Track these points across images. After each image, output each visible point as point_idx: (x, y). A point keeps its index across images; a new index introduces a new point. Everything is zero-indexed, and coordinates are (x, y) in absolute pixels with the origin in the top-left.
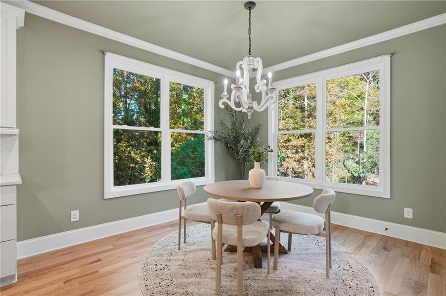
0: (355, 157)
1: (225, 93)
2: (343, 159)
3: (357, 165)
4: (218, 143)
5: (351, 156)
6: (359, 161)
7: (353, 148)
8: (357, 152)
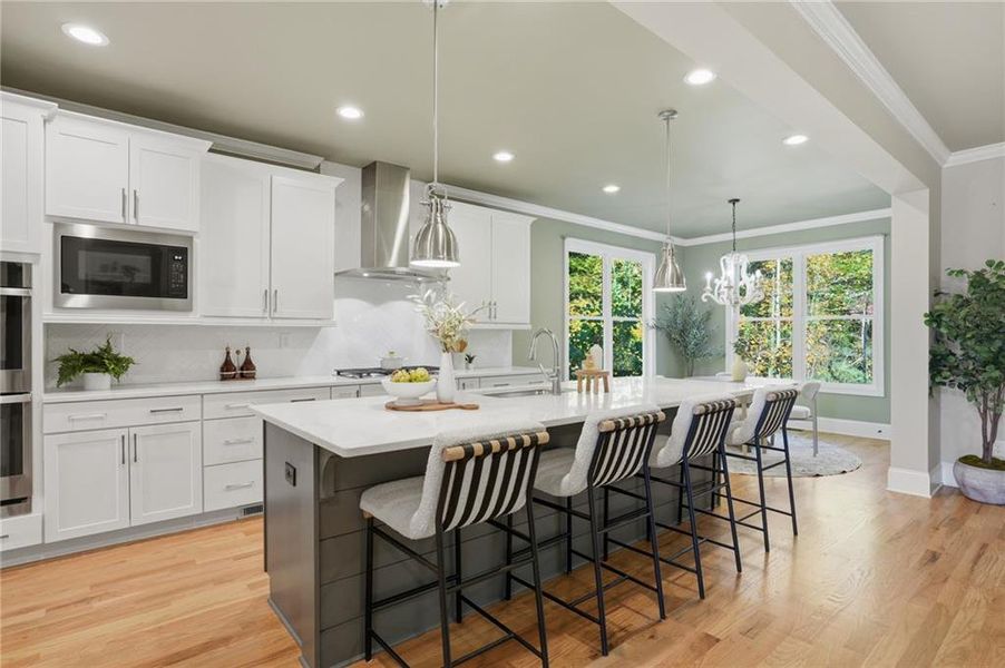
0: (855, 354)
1: (708, 287)
2: (828, 358)
3: (861, 372)
4: (660, 333)
5: (847, 352)
6: (864, 362)
7: (852, 335)
8: (860, 345)
